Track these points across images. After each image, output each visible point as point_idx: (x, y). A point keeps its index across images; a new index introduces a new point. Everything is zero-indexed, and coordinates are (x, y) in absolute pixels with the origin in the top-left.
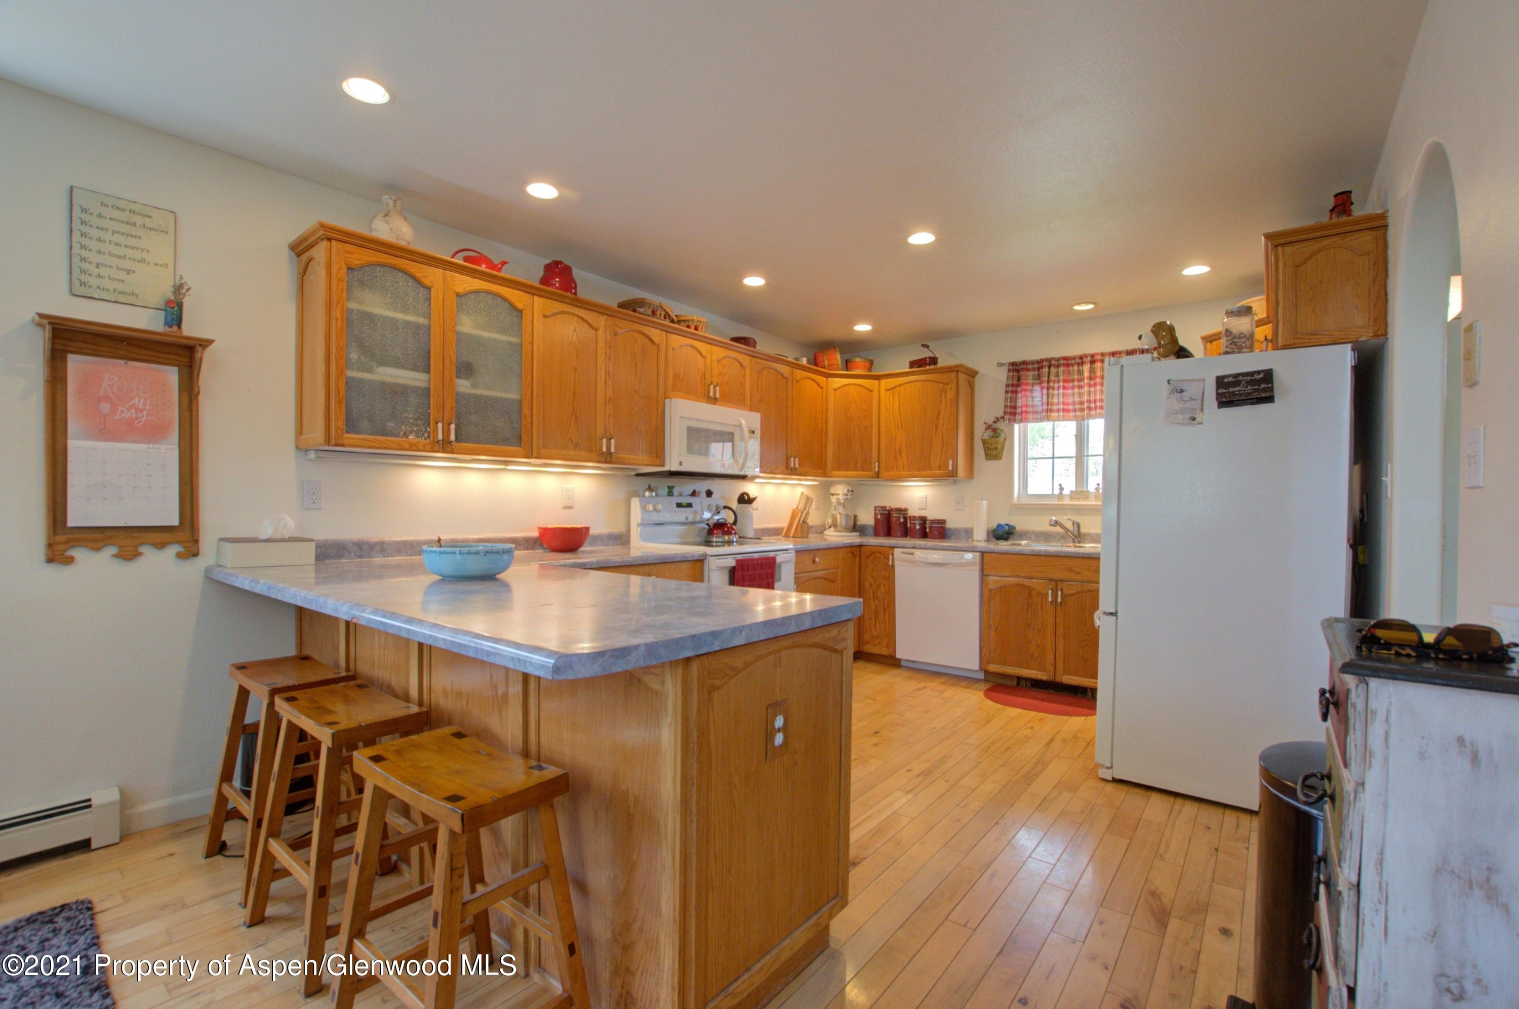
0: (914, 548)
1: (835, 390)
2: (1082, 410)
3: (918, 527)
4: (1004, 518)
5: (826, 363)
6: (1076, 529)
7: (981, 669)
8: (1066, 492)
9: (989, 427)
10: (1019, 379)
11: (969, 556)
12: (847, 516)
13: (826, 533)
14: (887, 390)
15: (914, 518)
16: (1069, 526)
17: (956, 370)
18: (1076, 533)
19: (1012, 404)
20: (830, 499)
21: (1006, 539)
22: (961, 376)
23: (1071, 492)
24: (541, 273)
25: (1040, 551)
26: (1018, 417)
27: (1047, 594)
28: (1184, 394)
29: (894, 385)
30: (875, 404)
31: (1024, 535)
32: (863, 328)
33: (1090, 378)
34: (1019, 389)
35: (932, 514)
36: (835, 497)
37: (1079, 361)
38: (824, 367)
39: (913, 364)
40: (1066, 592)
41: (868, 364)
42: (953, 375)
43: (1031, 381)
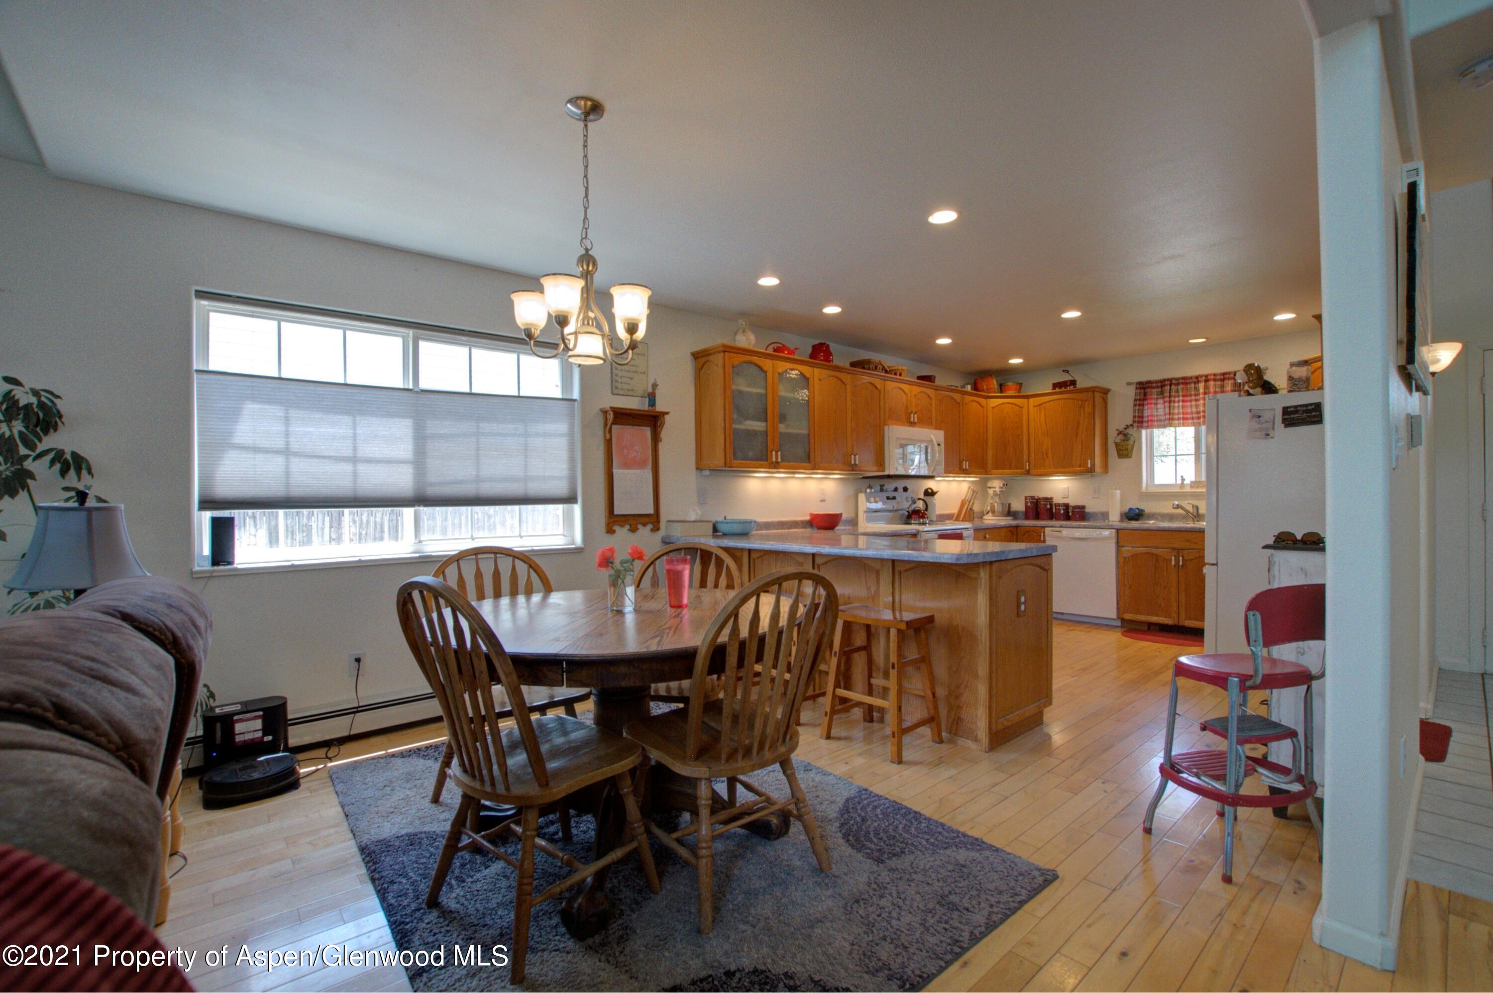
0: (1061, 527)
1: (993, 408)
2: (1199, 418)
3: (1062, 512)
4: (1135, 504)
5: (985, 387)
6: (1195, 510)
7: (1118, 617)
8: (1187, 482)
9: (1120, 433)
10: (1145, 394)
11: (1106, 533)
12: (1003, 504)
13: (985, 517)
14: (1035, 407)
15: (1059, 505)
16: (1190, 508)
17: (1092, 390)
18: (1195, 514)
19: (1140, 415)
20: (987, 492)
21: (1137, 520)
22: (1097, 395)
23: (1192, 482)
24: (810, 350)
25: (1164, 527)
26: (1145, 424)
27: (1171, 560)
28: (1261, 419)
29: (1040, 403)
30: (1025, 417)
31: (1151, 516)
32: (1016, 361)
33: (1205, 393)
34: (1145, 402)
35: (1073, 502)
36: (992, 489)
37: (1196, 380)
38: (983, 391)
39: (1055, 386)
40: (1186, 558)
41: (1018, 386)
42: (1090, 394)
43: (1156, 396)
